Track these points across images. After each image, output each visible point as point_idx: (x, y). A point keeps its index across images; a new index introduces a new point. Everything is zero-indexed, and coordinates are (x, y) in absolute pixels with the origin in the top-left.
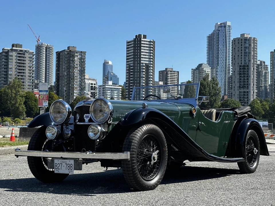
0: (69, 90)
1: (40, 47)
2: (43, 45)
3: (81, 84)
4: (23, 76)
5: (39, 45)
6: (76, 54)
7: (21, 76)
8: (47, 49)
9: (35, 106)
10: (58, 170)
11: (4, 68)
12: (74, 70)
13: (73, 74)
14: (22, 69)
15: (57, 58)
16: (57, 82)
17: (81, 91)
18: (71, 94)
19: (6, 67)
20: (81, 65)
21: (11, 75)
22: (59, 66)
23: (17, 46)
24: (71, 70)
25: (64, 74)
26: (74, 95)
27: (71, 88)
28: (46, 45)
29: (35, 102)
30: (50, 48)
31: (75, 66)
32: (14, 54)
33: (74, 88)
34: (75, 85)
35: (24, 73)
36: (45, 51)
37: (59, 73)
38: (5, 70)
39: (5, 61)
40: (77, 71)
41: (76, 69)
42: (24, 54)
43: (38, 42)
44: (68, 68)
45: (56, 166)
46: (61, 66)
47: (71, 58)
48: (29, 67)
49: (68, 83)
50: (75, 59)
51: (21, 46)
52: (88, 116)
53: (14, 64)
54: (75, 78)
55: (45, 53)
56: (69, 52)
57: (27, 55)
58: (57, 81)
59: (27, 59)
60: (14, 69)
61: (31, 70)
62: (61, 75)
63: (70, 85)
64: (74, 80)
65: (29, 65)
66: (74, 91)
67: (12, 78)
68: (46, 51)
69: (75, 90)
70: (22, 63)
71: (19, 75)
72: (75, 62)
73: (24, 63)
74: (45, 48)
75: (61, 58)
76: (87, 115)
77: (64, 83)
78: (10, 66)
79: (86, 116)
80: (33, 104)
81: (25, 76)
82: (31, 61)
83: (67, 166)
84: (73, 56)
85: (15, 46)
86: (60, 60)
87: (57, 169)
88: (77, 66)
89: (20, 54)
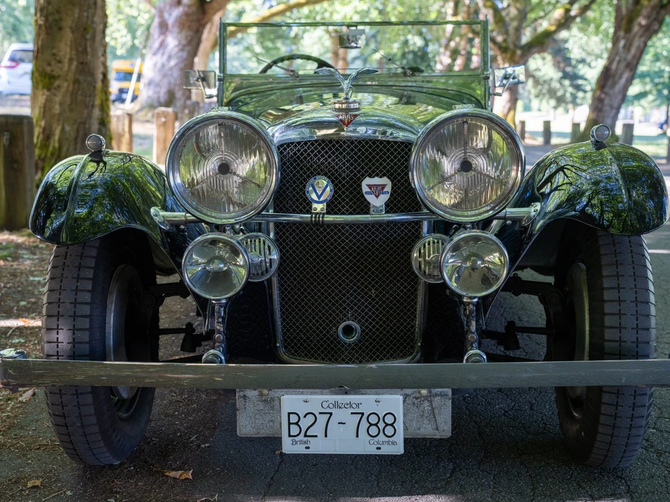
10: (305, 443)
45: (297, 424)
52: (383, 186)
76: (376, 181)
79: (370, 186)
83: (364, 424)
87: (297, 439)
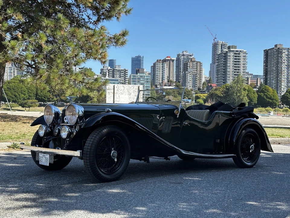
0: (278, 82)
1: (216, 44)
2: (218, 43)
3: (288, 77)
4: (238, 72)
5: (215, 43)
6: (284, 51)
7: (237, 72)
8: (222, 46)
9: (254, 97)
11: (223, 67)
12: (281, 65)
13: (280, 68)
14: (237, 67)
15: (265, 55)
16: (265, 77)
17: (288, 83)
18: (279, 86)
19: (224, 66)
20: (288, 60)
21: (229, 72)
22: (268, 62)
23: (233, 47)
24: (279, 65)
25: (273, 69)
26: (282, 87)
27: (279, 81)
28: (222, 42)
29: (254, 94)
30: (225, 45)
31: (283, 62)
32: (232, 54)
33: (282, 81)
34: (282, 79)
35: (239, 70)
36: (220, 47)
37: (267, 69)
38: (224, 68)
39: (224, 60)
40: (284, 66)
41: (283, 64)
42: (239, 54)
43: (214, 40)
44: (277, 64)
46: (269, 62)
47: (279, 55)
48: (243, 64)
49: (276, 77)
50: (283, 55)
51: (235, 47)
53: (231, 62)
54: (283, 72)
55: (220, 49)
56: (277, 50)
57: (242, 55)
58: (265, 75)
59: (242, 58)
60: (231, 67)
61: (244, 67)
62: (269, 69)
63: (278, 78)
64: (282, 74)
65: (243, 63)
66: (282, 84)
67: (230, 74)
68: (222, 48)
69: (283, 82)
70: (238, 62)
71: (235, 72)
72: (283, 58)
73: (239, 62)
74: (220, 45)
75: (269, 55)
77: (273, 77)
78: (228, 65)
80: (252, 96)
81: (240, 72)
82: (244, 59)
84: (281, 53)
85: (231, 47)
86: (267, 57)
88: (284, 61)
89: (236, 54)
